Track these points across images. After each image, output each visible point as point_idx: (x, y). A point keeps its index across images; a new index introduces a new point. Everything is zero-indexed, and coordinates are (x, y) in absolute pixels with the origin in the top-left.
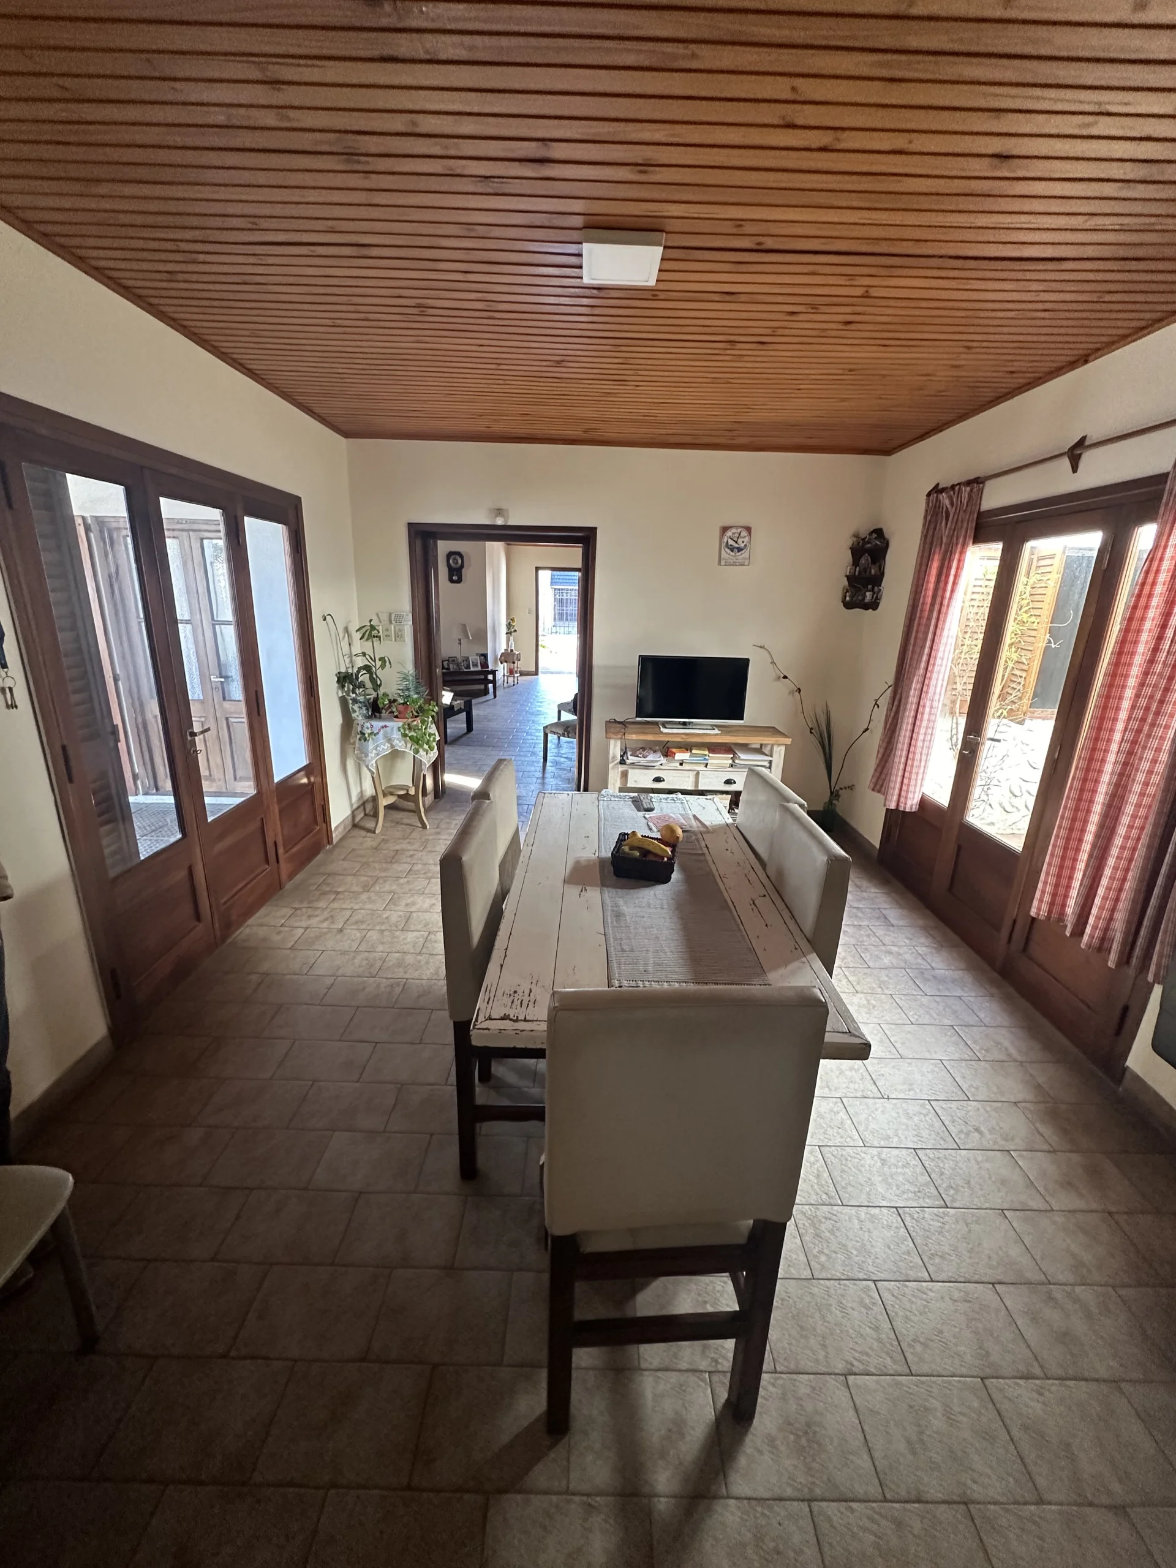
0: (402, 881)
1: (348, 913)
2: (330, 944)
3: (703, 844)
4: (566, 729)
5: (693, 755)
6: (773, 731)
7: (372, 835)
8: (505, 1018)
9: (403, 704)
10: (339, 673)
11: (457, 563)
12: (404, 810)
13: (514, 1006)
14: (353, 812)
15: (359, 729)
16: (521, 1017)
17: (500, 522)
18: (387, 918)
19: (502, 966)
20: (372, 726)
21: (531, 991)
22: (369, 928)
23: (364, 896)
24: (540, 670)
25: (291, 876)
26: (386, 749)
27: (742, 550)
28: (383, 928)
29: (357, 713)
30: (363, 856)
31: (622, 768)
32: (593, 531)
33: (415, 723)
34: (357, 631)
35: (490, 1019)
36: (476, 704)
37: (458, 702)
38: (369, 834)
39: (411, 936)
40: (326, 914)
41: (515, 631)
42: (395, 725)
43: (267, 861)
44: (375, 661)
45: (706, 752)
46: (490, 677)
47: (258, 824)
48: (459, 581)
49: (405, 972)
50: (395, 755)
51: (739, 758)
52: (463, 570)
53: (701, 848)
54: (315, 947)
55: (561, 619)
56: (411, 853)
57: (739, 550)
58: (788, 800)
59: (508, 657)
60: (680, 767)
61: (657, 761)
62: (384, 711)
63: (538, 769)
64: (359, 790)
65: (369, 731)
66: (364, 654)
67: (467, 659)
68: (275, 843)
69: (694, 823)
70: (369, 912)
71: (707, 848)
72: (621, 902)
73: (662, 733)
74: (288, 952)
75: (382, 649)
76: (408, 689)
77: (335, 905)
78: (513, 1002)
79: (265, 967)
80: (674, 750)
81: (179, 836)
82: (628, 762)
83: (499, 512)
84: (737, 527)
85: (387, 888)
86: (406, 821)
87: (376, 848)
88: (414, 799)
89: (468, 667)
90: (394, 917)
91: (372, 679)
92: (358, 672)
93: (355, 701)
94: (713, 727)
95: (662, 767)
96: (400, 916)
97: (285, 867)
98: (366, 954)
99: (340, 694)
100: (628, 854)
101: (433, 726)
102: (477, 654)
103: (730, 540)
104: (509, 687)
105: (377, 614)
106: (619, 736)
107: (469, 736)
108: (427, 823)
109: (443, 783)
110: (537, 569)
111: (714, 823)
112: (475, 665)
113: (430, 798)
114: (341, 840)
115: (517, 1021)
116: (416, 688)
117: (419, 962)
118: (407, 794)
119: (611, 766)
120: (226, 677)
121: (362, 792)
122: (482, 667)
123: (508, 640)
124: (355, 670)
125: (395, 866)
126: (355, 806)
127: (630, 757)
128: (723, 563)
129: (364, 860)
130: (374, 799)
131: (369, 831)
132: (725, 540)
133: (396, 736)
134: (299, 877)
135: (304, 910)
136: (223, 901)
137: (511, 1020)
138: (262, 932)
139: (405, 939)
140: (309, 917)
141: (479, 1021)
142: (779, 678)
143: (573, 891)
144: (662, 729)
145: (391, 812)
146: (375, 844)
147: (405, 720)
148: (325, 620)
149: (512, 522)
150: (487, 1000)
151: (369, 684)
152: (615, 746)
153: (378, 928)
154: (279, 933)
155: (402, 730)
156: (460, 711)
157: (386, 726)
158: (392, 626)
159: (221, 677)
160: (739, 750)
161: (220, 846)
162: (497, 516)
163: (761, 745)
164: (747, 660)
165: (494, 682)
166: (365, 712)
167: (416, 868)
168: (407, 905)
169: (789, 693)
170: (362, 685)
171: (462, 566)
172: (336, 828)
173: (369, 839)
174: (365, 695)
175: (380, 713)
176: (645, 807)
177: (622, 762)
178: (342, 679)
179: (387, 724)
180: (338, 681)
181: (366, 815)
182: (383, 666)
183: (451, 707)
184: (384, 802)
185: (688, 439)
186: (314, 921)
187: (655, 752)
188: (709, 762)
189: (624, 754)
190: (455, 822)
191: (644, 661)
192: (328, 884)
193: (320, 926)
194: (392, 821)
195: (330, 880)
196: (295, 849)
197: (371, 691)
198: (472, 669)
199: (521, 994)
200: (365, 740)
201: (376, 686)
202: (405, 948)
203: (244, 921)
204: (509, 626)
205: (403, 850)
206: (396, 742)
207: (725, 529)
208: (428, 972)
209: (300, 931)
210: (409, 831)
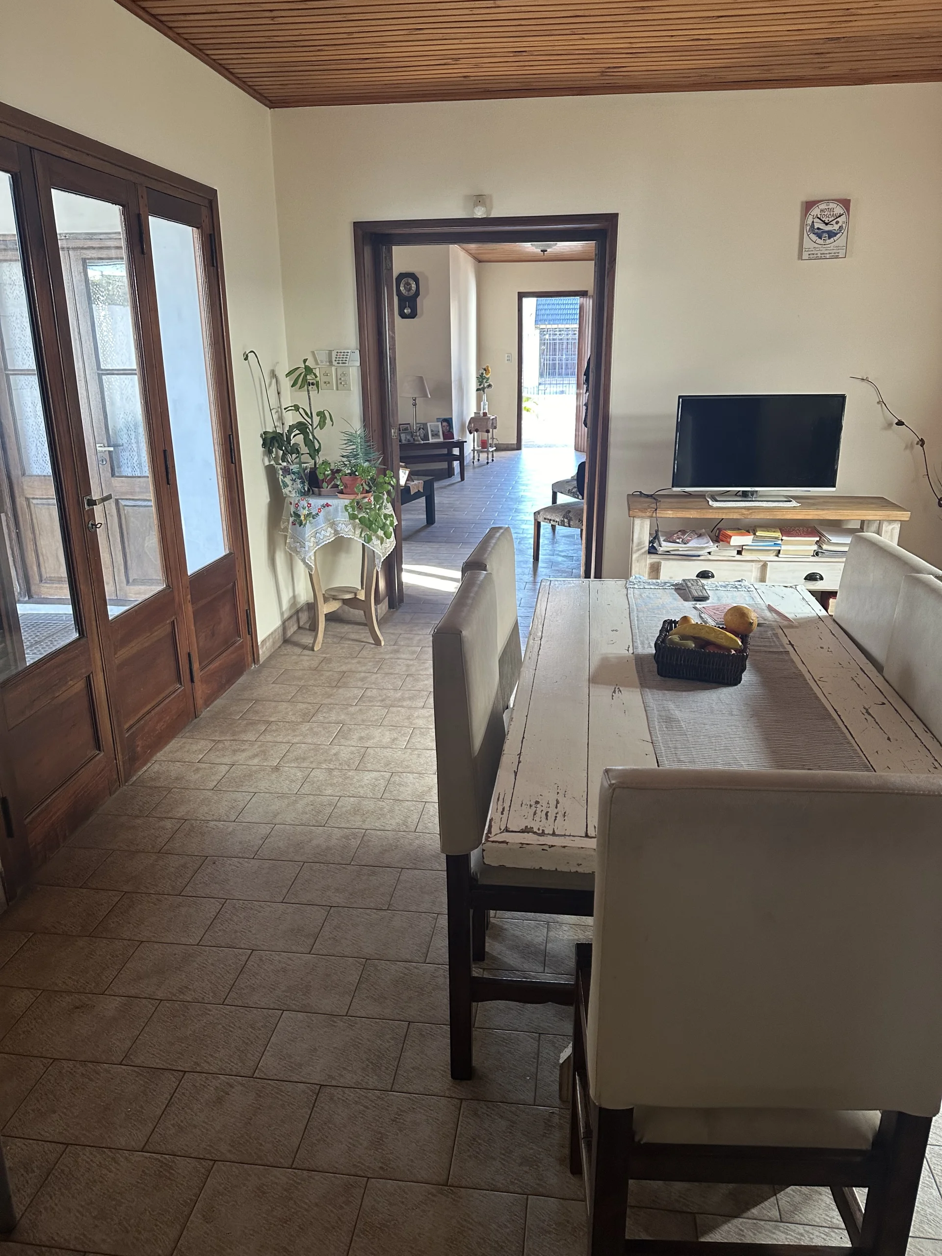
0: (352, 709)
1: (285, 748)
2: (263, 785)
3: (785, 641)
4: (568, 515)
5: (757, 539)
6: (881, 503)
7: (311, 652)
8: (527, 830)
9: (350, 474)
10: (265, 433)
11: (410, 289)
12: (349, 622)
13: (537, 818)
14: (284, 623)
15: (292, 509)
16: (548, 831)
17: (480, 213)
18: (335, 755)
19: (516, 773)
20: (309, 505)
21: (558, 802)
22: (313, 766)
23: (305, 727)
24: (523, 443)
25: (209, 700)
26: (328, 535)
27: (836, 234)
28: (331, 766)
29: (290, 488)
30: (300, 679)
31: (654, 559)
32: (612, 219)
33: (366, 500)
34: (287, 375)
35: (507, 830)
36: (438, 488)
37: (416, 482)
38: (306, 652)
39: (368, 777)
40: (256, 749)
41: (490, 386)
42: (340, 503)
43: (179, 680)
44: (311, 418)
45: (778, 534)
46: (456, 451)
47: (168, 629)
48: (413, 315)
49: (364, 821)
50: (339, 545)
51: (829, 542)
52: (418, 299)
53: (782, 646)
54: (244, 789)
55: (552, 374)
56: (363, 674)
57: (831, 234)
58: (919, 571)
59: (481, 424)
60: (738, 557)
61: (702, 548)
62: (325, 485)
63: (527, 571)
64: (291, 595)
65: (306, 512)
66: (297, 408)
67: (424, 427)
68: (189, 655)
69: (768, 614)
70: (312, 747)
71: (792, 646)
72: (671, 706)
73: (711, 507)
74: (210, 793)
75: (321, 400)
76: (355, 456)
77: (269, 738)
78: (535, 814)
79: (181, 811)
80: (729, 532)
81: (75, 635)
82: (661, 550)
83: (480, 199)
84: (828, 201)
85: (333, 717)
86: (353, 636)
87: (315, 669)
88: (364, 605)
89: (426, 437)
90: (345, 754)
91: (308, 443)
92: (290, 431)
93: (286, 471)
94: (789, 499)
95: (710, 557)
96: (352, 753)
97: (201, 690)
98: (311, 798)
99: (267, 463)
100: (677, 643)
101: (389, 505)
102: (438, 420)
103: (816, 220)
104: (481, 466)
105: (313, 353)
106: (648, 514)
107: (429, 529)
108: (381, 638)
109: (400, 583)
110: (521, 296)
111: (799, 616)
112: (435, 435)
113: (384, 606)
114: (270, 658)
115: (543, 834)
116: (366, 454)
117: (381, 809)
118: (355, 598)
119: (635, 556)
120: (115, 446)
121: (294, 597)
122: (445, 437)
123: (479, 400)
124: (287, 428)
125: (341, 691)
126: (286, 616)
127: (664, 544)
128: (805, 255)
129: (302, 683)
130: (312, 607)
131: (305, 647)
132: (810, 222)
133: (343, 518)
134: (219, 702)
135: (227, 744)
136: (126, 727)
137: (535, 833)
138: (175, 769)
139: (358, 781)
140: (235, 752)
141: (493, 833)
142: (890, 425)
143: (602, 694)
144: (711, 503)
145: (333, 624)
146: (315, 663)
147: (352, 497)
148: (246, 359)
149: (497, 212)
150: (500, 810)
151: (304, 449)
152: (642, 527)
153: (324, 766)
154: (198, 769)
155: (350, 510)
156: (418, 495)
157: (328, 505)
158: (333, 369)
159: (109, 446)
160: (829, 531)
161: (124, 653)
162: (475, 205)
163: (863, 522)
164: (843, 397)
165: (461, 458)
166: (300, 486)
167: (369, 693)
168: (361, 738)
169: (906, 448)
170: (295, 450)
171: (417, 293)
172: (263, 641)
173: (306, 658)
174: (300, 463)
175: (319, 487)
176: (696, 594)
177: (652, 550)
178: (268, 441)
179: (330, 501)
180: (264, 445)
181: (299, 628)
182: (322, 425)
183: (407, 489)
184: (325, 609)
185: (754, 74)
186: (241, 757)
187: (700, 536)
188: (783, 548)
189: (654, 538)
190: (418, 638)
191: (688, 404)
192: (257, 712)
193: (250, 763)
194: (335, 636)
195: (259, 707)
196: (212, 666)
197: (306, 458)
198: (431, 440)
199: (545, 805)
200: (301, 524)
201: (314, 452)
202: (362, 792)
203: (152, 755)
204: (481, 379)
205: (351, 671)
206: (341, 527)
207: (809, 206)
208: (393, 822)
209: (224, 769)
210: (358, 649)
